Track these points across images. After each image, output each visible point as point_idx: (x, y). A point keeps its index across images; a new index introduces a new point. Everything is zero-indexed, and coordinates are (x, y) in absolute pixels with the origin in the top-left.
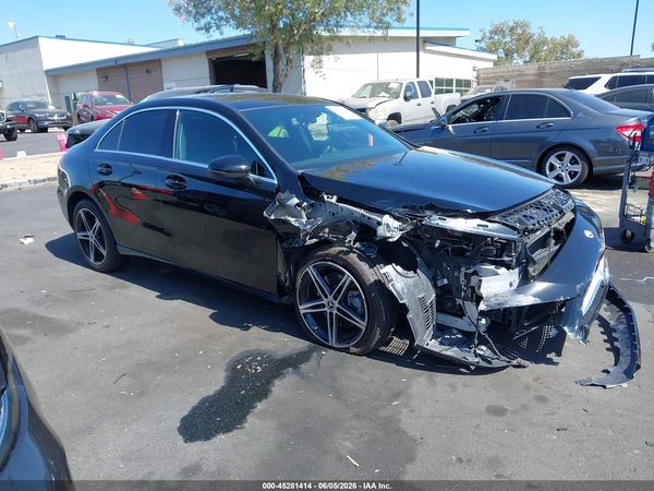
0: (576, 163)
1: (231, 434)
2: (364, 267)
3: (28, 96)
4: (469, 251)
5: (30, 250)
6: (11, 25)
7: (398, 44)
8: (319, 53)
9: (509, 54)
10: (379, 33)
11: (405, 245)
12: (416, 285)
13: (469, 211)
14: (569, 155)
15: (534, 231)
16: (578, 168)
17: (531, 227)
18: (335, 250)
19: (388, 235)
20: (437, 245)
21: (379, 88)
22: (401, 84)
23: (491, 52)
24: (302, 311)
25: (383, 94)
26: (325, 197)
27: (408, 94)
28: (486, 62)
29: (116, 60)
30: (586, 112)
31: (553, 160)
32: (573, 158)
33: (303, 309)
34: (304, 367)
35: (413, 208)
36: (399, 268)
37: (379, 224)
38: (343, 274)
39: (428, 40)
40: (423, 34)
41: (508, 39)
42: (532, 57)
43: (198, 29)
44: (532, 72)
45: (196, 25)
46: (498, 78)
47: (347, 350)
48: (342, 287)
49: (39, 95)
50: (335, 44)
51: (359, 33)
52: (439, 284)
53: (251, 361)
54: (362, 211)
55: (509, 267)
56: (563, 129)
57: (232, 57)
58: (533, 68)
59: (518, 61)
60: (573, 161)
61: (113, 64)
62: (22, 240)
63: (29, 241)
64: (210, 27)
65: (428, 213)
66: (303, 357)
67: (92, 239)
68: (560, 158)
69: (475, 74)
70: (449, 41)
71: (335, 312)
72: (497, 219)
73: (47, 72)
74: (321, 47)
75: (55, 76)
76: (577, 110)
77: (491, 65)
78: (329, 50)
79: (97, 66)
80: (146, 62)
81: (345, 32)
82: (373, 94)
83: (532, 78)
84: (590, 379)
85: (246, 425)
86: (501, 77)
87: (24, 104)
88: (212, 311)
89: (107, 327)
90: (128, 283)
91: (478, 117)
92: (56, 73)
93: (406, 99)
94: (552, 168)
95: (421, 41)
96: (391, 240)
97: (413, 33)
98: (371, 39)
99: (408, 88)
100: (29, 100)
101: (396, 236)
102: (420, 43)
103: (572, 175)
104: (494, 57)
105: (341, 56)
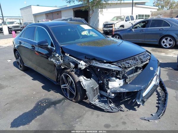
0: (171, 41)
1: (25, 126)
2: (76, 76)
3: (29, 21)
4: (108, 73)
5: (9, 63)
6: (25, 3)
7: (126, 5)
8: (102, 8)
9: (162, 7)
10: (119, 2)
11: (88, 70)
12: (90, 83)
13: (105, 61)
14: (169, 38)
15: (129, 67)
16: (172, 43)
17: (127, 66)
18: (69, 70)
19: (81, 67)
20: (99, 70)
21: (118, 18)
22: (125, 17)
23: (157, 6)
24: (62, 87)
25: (119, 19)
26: (66, 54)
27: (127, 19)
28: (155, 10)
29: (50, 11)
30: (175, 25)
31: (164, 40)
32: (170, 39)
33: (62, 86)
34: (57, 105)
35: (89, 59)
36: (85, 78)
37: (79, 63)
38: (70, 78)
39: (136, 3)
40: (134, 2)
41: (162, 2)
42: (170, 8)
43: (67, 2)
44: (169, 12)
45: (66, 1)
46: (158, 14)
47: (72, 100)
48: (70, 82)
49: (31, 21)
50: (107, 6)
51: (113, 2)
52: (100, 82)
53: (44, 102)
54: (76, 59)
55: (120, 79)
56: (167, 30)
57: (80, 9)
58: (169, 11)
59: (165, 9)
60: (170, 40)
61: (49, 12)
62: (8, 61)
63: (9, 61)
64: (70, 2)
65: (94, 61)
66: (59, 101)
67: (19, 62)
68: (166, 39)
69: (151, 13)
70: (143, 4)
71: (69, 89)
72: (115, 64)
73: (33, 15)
74: (103, 6)
75: (35, 16)
76: (172, 24)
77: (156, 10)
78: (105, 7)
79: (46, 13)
80: (57, 12)
81: (109, 2)
82: (117, 20)
83: (169, 14)
84: (145, 118)
85: (30, 123)
86: (159, 14)
87: (27, 23)
88: (43, 85)
89: (13, 88)
90: (27, 74)
91: (143, 27)
92: (35, 15)
93: (126, 21)
94: (164, 42)
95: (133, 4)
96: (82, 69)
97: (131, 2)
98: (117, 4)
99: (127, 18)
100: (28, 22)
101: (84, 67)
102: (133, 5)
103: (170, 45)
104: (158, 8)
105: (108, 9)
